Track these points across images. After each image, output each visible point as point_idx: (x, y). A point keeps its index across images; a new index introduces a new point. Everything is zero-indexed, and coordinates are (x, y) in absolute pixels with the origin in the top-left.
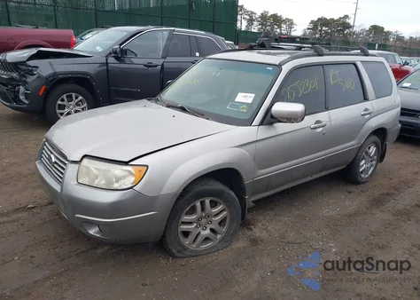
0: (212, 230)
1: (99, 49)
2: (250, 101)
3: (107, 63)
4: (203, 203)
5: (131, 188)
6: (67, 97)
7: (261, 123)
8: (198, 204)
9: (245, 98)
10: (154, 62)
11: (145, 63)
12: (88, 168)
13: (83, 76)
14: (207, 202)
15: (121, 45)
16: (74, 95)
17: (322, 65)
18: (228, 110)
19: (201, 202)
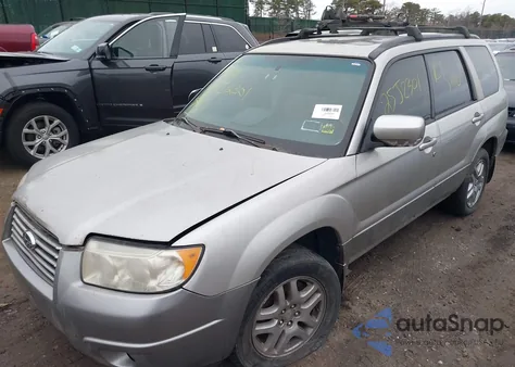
0: (301, 324)
1: (77, 49)
2: (336, 116)
3: (91, 70)
4: (287, 288)
5: (181, 286)
6: (37, 121)
7: (359, 151)
8: (280, 290)
9: (327, 112)
10: (161, 63)
11: (148, 66)
12: (97, 257)
13: (57, 90)
14: (294, 284)
15: (109, 41)
16: (46, 118)
17: (423, 54)
18: (303, 132)
19: (284, 286)
